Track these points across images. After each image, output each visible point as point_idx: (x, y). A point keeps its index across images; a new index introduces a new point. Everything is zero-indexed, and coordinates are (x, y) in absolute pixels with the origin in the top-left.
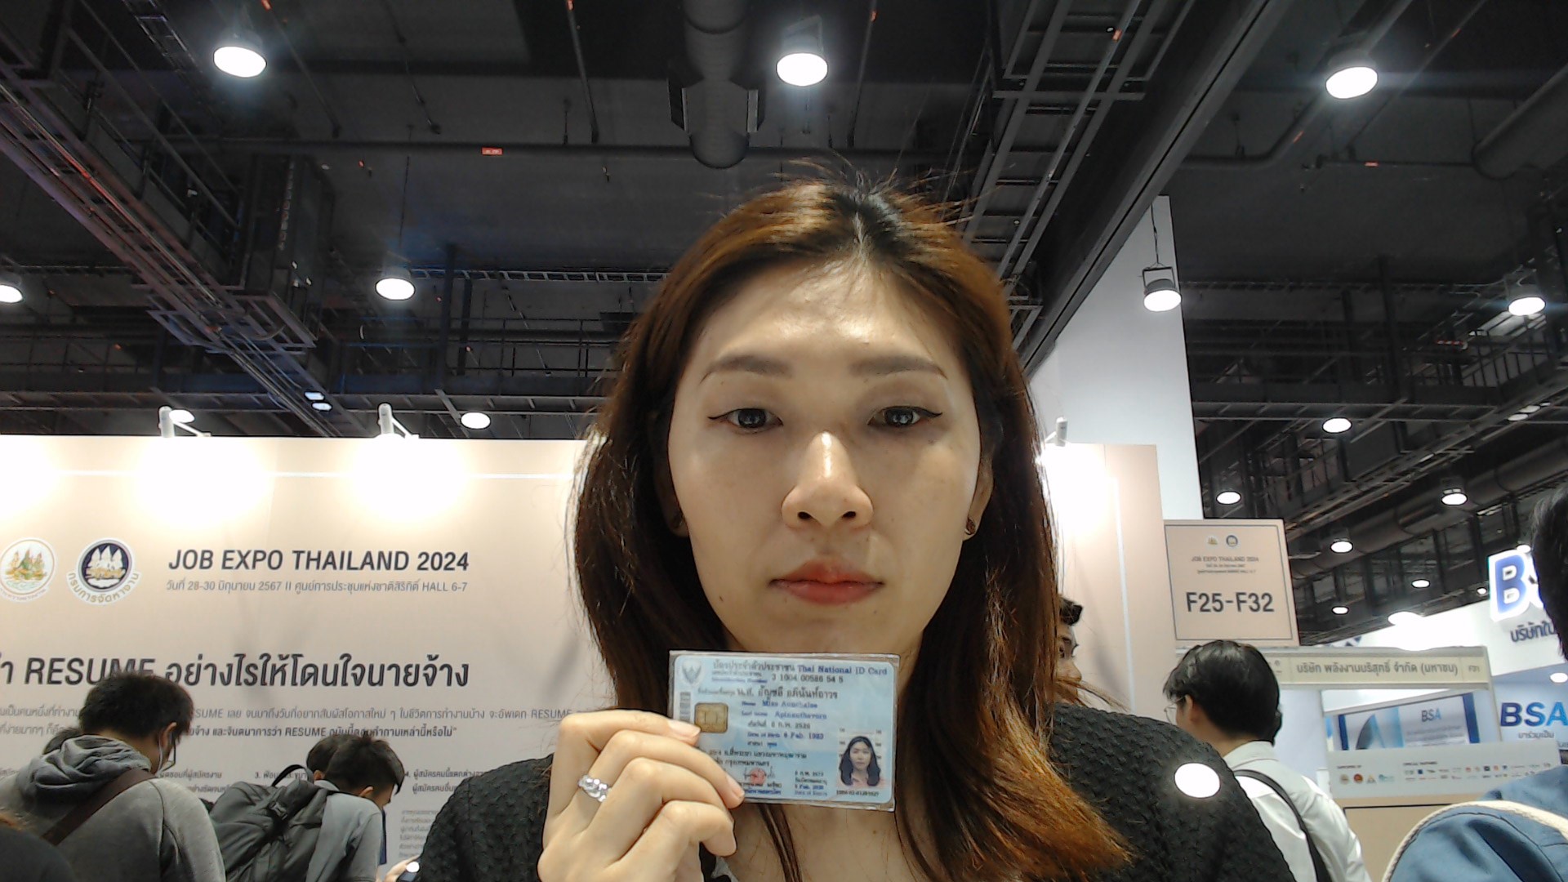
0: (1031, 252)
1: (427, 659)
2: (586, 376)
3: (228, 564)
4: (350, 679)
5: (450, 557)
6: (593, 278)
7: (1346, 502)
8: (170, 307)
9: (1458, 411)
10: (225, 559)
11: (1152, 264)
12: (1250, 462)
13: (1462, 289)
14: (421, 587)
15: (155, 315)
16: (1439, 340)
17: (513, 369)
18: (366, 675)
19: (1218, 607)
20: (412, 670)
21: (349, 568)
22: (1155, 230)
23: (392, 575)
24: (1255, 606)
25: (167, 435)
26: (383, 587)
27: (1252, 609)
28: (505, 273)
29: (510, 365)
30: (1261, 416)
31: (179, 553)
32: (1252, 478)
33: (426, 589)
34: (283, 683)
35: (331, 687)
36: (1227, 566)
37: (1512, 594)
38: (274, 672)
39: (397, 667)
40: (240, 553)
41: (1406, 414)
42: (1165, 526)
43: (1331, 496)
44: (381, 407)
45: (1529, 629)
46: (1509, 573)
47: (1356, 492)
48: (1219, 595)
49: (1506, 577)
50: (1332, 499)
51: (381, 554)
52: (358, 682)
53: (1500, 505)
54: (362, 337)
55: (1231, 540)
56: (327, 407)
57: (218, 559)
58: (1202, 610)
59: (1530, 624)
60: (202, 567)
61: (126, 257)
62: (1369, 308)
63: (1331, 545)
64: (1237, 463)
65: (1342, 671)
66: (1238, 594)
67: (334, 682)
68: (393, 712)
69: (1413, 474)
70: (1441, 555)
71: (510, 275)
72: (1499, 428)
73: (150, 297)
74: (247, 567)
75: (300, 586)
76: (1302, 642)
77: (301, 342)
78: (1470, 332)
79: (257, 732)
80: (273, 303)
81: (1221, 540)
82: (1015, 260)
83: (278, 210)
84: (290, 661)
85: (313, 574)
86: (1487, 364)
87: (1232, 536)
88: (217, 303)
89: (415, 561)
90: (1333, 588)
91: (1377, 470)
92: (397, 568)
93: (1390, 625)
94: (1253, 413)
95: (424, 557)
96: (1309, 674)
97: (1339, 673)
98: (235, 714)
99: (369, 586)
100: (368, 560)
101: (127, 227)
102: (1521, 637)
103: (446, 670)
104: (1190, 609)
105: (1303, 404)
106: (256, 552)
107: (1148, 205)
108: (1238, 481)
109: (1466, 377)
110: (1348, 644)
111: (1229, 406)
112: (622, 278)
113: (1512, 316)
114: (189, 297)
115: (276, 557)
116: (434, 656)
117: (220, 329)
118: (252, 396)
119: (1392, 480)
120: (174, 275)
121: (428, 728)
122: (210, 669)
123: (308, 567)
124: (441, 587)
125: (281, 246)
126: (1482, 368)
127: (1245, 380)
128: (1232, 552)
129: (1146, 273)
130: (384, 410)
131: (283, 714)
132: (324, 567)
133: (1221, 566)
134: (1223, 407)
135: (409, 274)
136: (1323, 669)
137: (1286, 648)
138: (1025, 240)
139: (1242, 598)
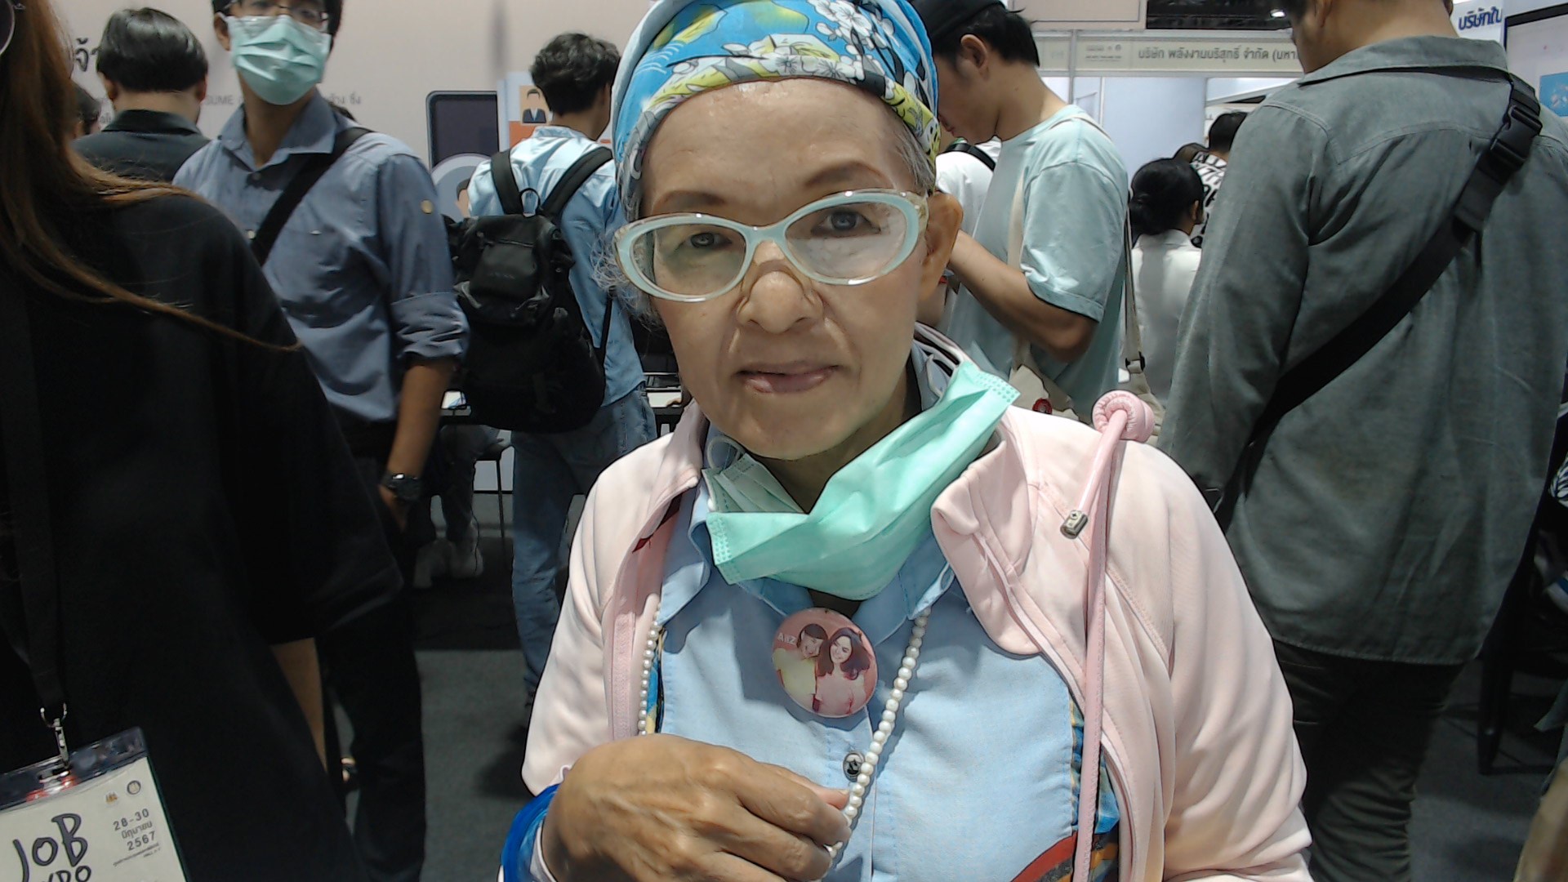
65: (1186, 56)
96: (1151, 59)
97: (1183, 60)
116: (82, 40)
136: (1167, 54)
137: (1131, 31)
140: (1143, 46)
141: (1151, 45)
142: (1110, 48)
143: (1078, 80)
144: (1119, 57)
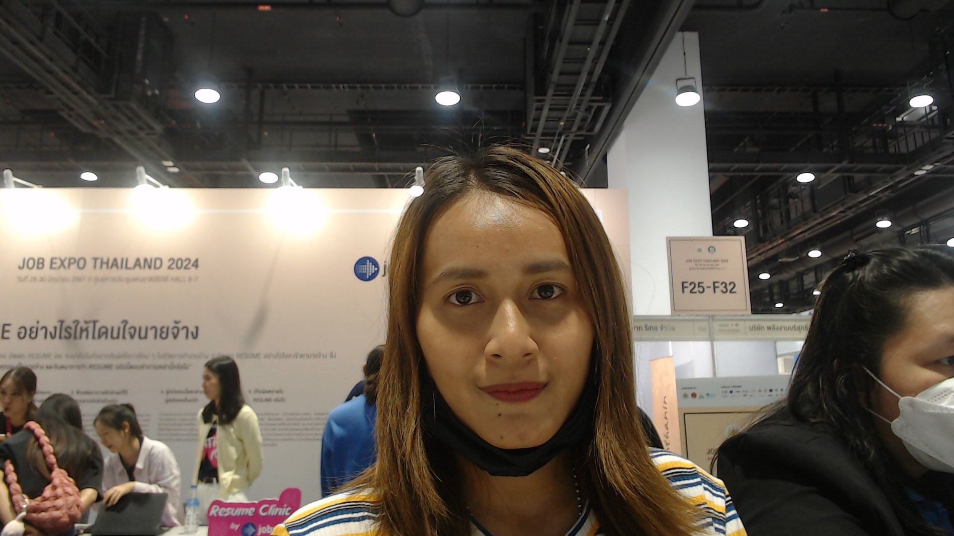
0: (601, 69)
1: (174, 323)
2: (336, 149)
3: (54, 266)
4: (127, 336)
5: (187, 262)
6: (338, 88)
7: (816, 225)
8: (71, 109)
9: (881, 169)
10: (52, 263)
11: (682, 75)
12: (758, 202)
13: (889, 91)
14: (169, 280)
15: (64, 114)
16: (875, 123)
17: (290, 146)
18: (137, 333)
19: (701, 289)
20: (165, 330)
21: (127, 267)
22: (685, 54)
23: (152, 273)
24: (725, 290)
25: (9, 187)
26: (147, 280)
27: (722, 291)
28: (284, 86)
29: (289, 144)
30: (759, 172)
31: (24, 260)
32: (759, 211)
33: (173, 280)
34: (87, 337)
35: (116, 341)
36: (708, 265)
38: (82, 331)
39: (155, 328)
40: (60, 259)
41: (850, 170)
42: (669, 240)
43: (806, 222)
44: (137, 168)
47: (821, 220)
48: (702, 283)
50: (806, 224)
51: (146, 260)
52: (132, 337)
53: (919, 228)
55: (711, 249)
56: (176, 170)
57: (47, 263)
58: (691, 292)
60: (38, 267)
61: (38, 78)
62: (828, 103)
63: (808, 253)
64: (750, 203)
65: (778, 329)
66: (714, 283)
67: (118, 337)
68: (153, 355)
69: (856, 208)
71: (288, 87)
72: (909, 179)
73: (58, 103)
74: (64, 267)
75: (97, 279)
76: (754, 311)
77: (151, 128)
78: (894, 118)
79: (72, 367)
80: (134, 106)
81: (705, 250)
82: (591, 74)
83: (135, 46)
84: (91, 325)
85: (104, 272)
86: (903, 140)
88: (100, 106)
89: (166, 264)
91: (833, 206)
92: (155, 268)
94: (752, 170)
95: (171, 262)
96: (757, 331)
97: (776, 331)
98: (58, 356)
99: (139, 279)
100: (137, 263)
101: (36, 60)
103: (185, 330)
104: (683, 291)
105: (781, 165)
106: (70, 259)
108: (750, 214)
109: (891, 147)
111: (736, 166)
112: (356, 88)
114: (81, 102)
115: (81, 263)
116: (178, 321)
117: (103, 122)
119: (843, 212)
120: (68, 88)
121: (174, 364)
122: (44, 330)
123: (101, 267)
124: (182, 280)
125: (138, 70)
126: (898, 143)
127: (750, 149)
128: (712, 257)
129: (679, 82)
130: (139, 170)
131: (87, 356)
132: (111, 268)
133: (704, 265)
134: (732, 167)
135: (215, 85)
136: (766, 328)
137: (743, 315)
138: (595, 61)
139: (716, 285)
140: (751, 324)
141: (756, 323)
142: (732, 325)
143: (715, 343)
144: (738, 330)
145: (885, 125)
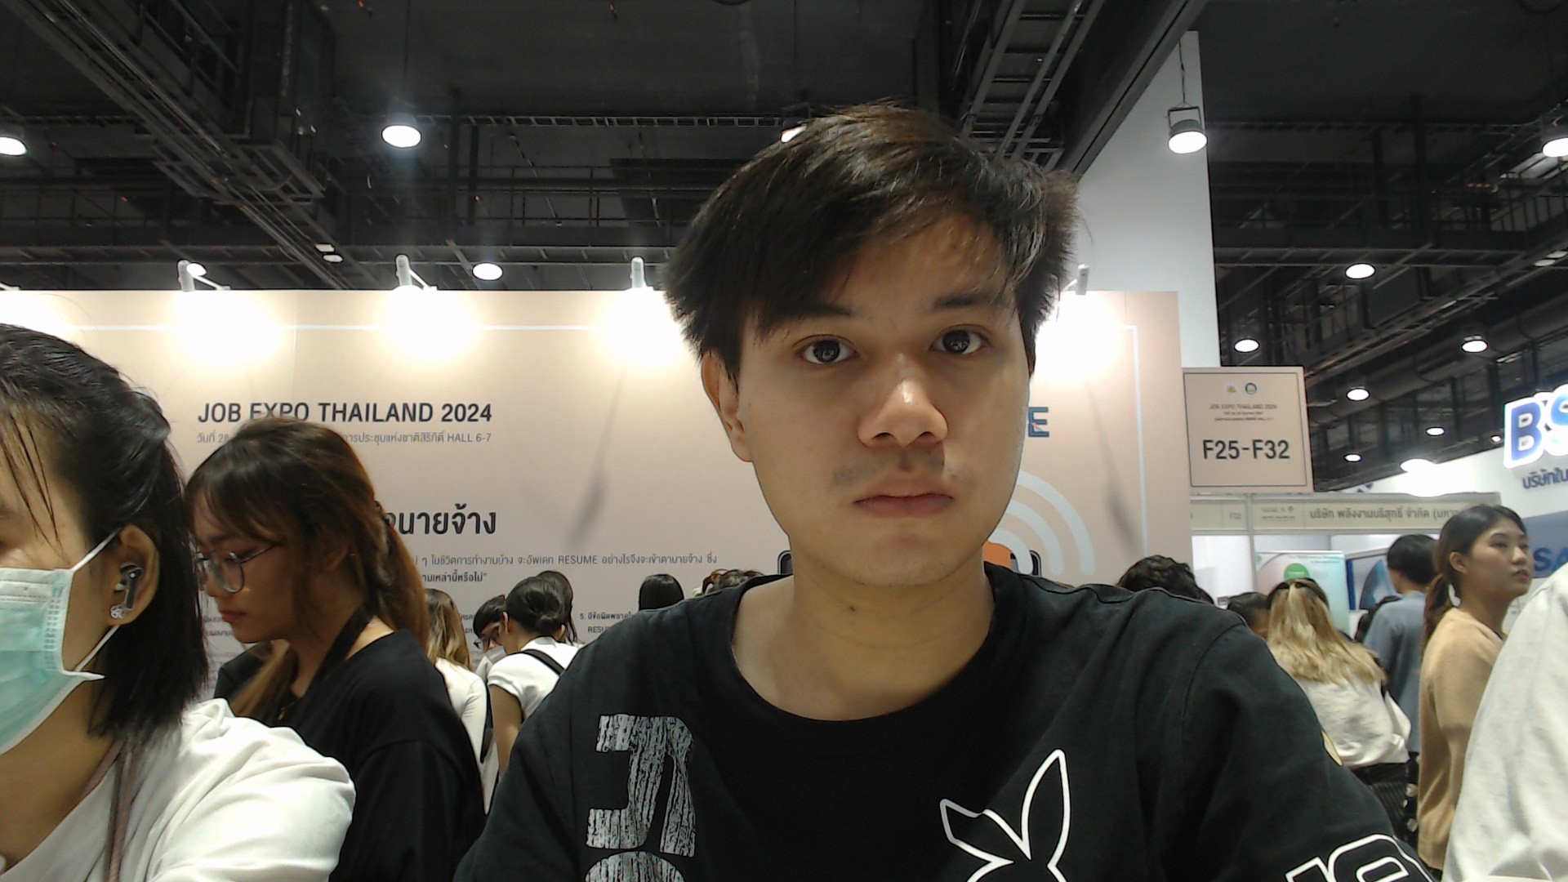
0: (1053, 93)
1: (456, 507)
2: (598, 224)
5: (473, 409)
6: (601, 122)
7: (1365, 349)
8: (175, 158)
9: (1482, 257)
11: (1178, 104)
12: (1269, 309)
13: (1496, 129)
14: (446, 438)
15: (162, 167)
16: (1472, 181)
17: (524, 219)
19: (1234, 454)
20: (441, 519)
21: (375, 419)
22: (1182, 67)
23: (417, 427)
24: (1271, 454)
25: (187, 290)
26: (409, 438)
27: (1267, 455)
28: (512, 119)
29: (521, 216)
30: (1284, 262)
31: (207, 406)
33: (451, 440)
36: (1244, 413)
37: (1529, 440)
39: (424, 515)
40: (267, 405)
41: (1431, 259)
42: (1184, 374)
43: (1350, 344)
44: (399, 258)
45: (1542, 476)
46: (1525, 420)
47: (1376, 340)
48: (1235, 442)
49: (1522, 425)
50: (1351, 346)
51: (405, 406)
53: (1520, 353)
54: (369, 186)
55: (1250, 388)
56: (338, 259)
57: (245, 412)
58: (1218, 457)
59: (1543, 470)
60: (230, 420)
61: (129, 106)
62: (1400, 150)
63: (1348, 393)
64: (1255, 311)
65: (1354, 516)
66: (1255, 442)
68: (425, 559)
69: (1435, 320)
70: (1456, 402)
71: (516, 120)
72: (1525, 273)
73: (155, 148)
76: (1315, 490)
77: (307, 191)
78: (1501, 174)
80: (280, 152)
81: (1240, 388)
82: (1036, 100)
83: (278, 54)
86: (1517, 208)
87: (1250, 384)
88: (223, 153)
89: (439, 413)
90: (1346, 435)
91: (1398, 316)
92: (421, 419)
93: (1402, 472)
94: (1274, 259)
95: (448, 409)
96: (1322, 518)
97: (1352, 519)
99: (395, 437)
100: (392, 412)
101: (128, 75)
102: (1533, 484)
103: (474, 518)
104: (1206, 456)
105: (1324, 250)
106: (283, 405)
107: (1177, 40)
108: (1257, 328)
109: (1496, 220)
110: (1360, 491)
111: (1251, 252)
112: (632, 122)
113: (1545, 157)
114: (196, 148)
117: (226, 179)
118: (263, 249)
119: (1412, 327)
120: (177, 124)
121: (459, 573)
123: (334, 418)
124: (466, 438)
125: (284, 93)
126: (1512, 211)
127: (1270, 225)
128: (1251, 400)
129: (1172, 114)
130: (400, 262)
132: (350, 419)
133: (1239, 413)
134: (1246, 252)
135: (415, 119)
136: (1336, 514)
137: (1300, 494)
138: (1048, 80)
139: (1258, 445)
140: (1313, 507)
141: (1321, 506)
142: (1283, 509)
144: (1291, 518)
145: (1487, 186)
